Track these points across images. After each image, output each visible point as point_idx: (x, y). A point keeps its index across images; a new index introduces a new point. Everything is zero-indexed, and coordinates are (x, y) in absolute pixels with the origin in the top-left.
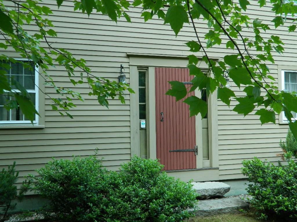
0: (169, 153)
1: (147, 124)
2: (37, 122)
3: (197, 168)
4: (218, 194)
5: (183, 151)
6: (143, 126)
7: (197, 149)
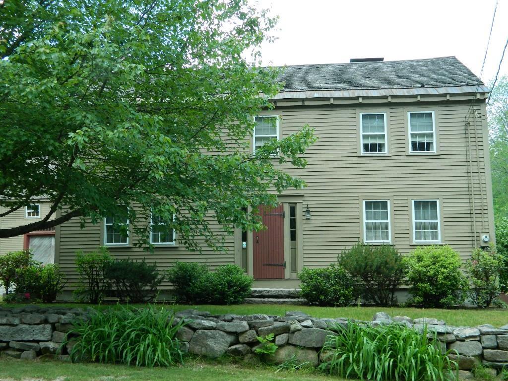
0: (263, 266)
1: (247, 245)
2: (174, 244)
3: (286, 278)
4: (292, 295)
5: (274, 265)
6: (244, 246)
7: (285, 264)
